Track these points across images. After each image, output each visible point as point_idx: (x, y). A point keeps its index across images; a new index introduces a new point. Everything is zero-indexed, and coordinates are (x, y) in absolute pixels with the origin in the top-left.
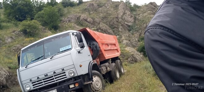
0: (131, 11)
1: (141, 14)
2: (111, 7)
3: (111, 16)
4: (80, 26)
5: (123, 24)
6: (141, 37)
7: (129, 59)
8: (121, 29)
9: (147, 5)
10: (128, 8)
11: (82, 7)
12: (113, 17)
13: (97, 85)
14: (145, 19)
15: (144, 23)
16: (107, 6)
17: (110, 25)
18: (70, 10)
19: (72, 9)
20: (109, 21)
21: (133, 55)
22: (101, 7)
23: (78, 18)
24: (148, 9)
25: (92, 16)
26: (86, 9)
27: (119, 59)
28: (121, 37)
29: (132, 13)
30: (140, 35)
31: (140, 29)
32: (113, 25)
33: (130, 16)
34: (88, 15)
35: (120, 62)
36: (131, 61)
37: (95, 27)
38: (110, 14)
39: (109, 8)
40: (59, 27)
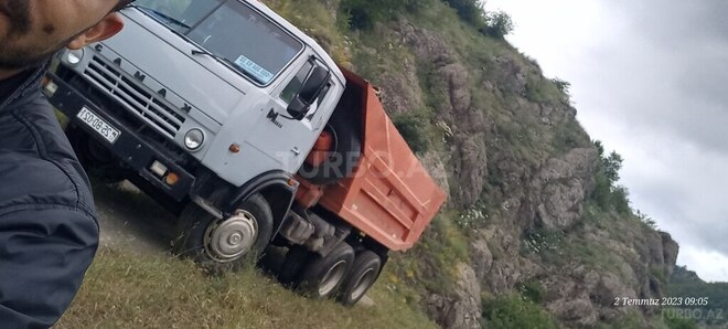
0: (592, 196)
1: (605, 233)
2: (554, 129)
3: (524, 150)
4: (420, 84)
5: (530, 202)
6: (533, 285)
7: (434, 297)
8: (511, 208)
9: (652, 231)
10: (593, 179)
11: (485, 45)
12: (527, 155)
13: (229, 243)
14: (599, 257)
15: (583, 262)
16: (547, 113)
17: (496, 165)
18: (447, 19)
19: (455, 24)
20: (507, 154)
21: (457, 298)
22: (529, 100)
23: (440, 59)
24: (638, 243)
25: (479, 94)
26: (485, 61)
27: (384, 260)
28: (485, 226)
29: (588, 202)
30: (538, 277)
31: (555, 263)
32: (502, 175)
33: (571, 204)
34: (473, 82)
35: (375, 264)
36: (433, 309)
37: (455, 127)
38: (528, 139)
39: (545, 124)
40: (372, 27)
